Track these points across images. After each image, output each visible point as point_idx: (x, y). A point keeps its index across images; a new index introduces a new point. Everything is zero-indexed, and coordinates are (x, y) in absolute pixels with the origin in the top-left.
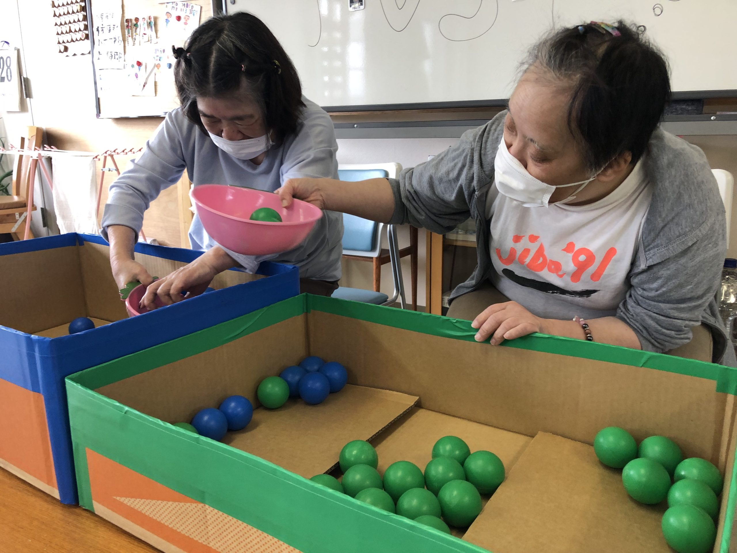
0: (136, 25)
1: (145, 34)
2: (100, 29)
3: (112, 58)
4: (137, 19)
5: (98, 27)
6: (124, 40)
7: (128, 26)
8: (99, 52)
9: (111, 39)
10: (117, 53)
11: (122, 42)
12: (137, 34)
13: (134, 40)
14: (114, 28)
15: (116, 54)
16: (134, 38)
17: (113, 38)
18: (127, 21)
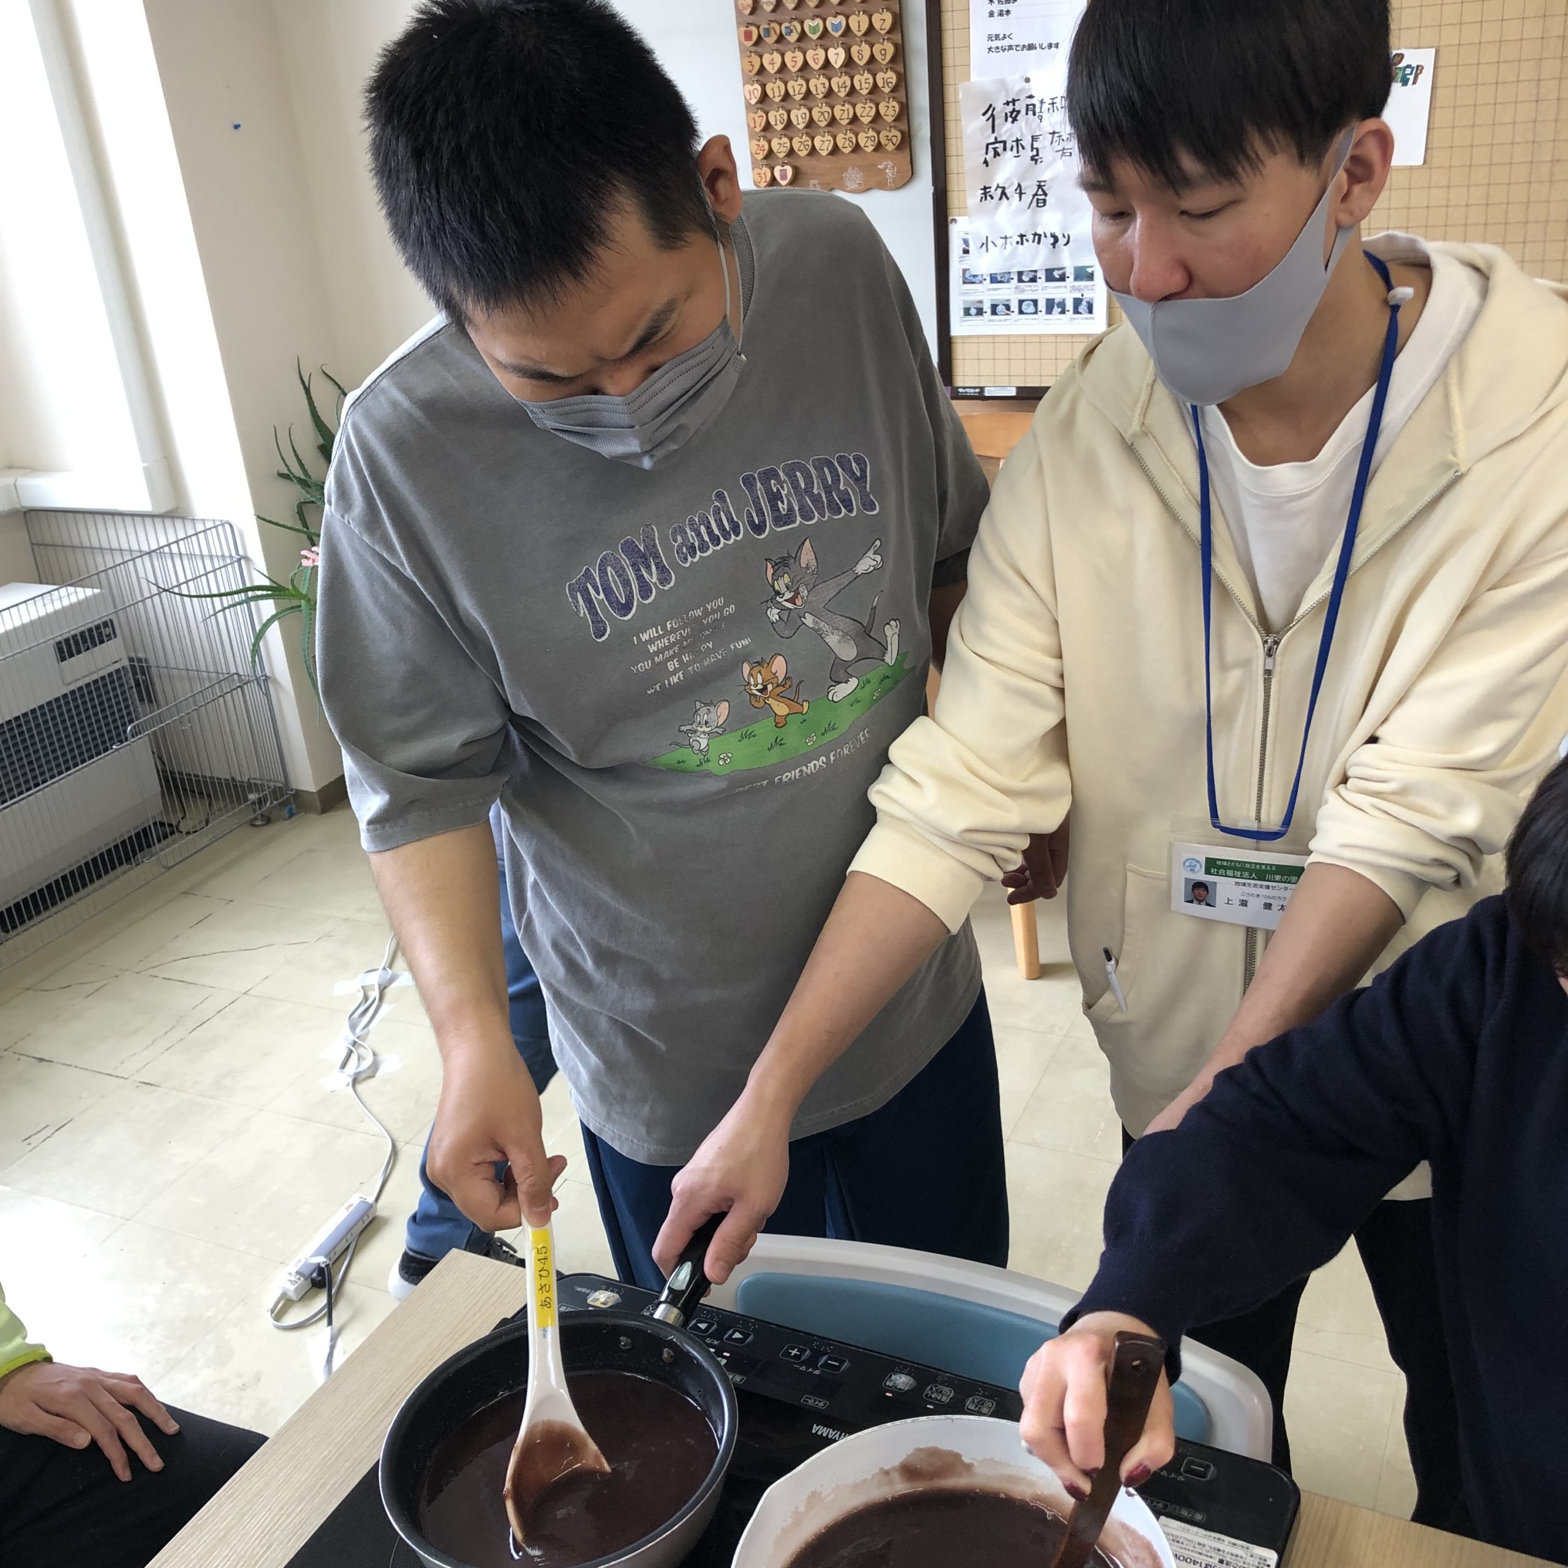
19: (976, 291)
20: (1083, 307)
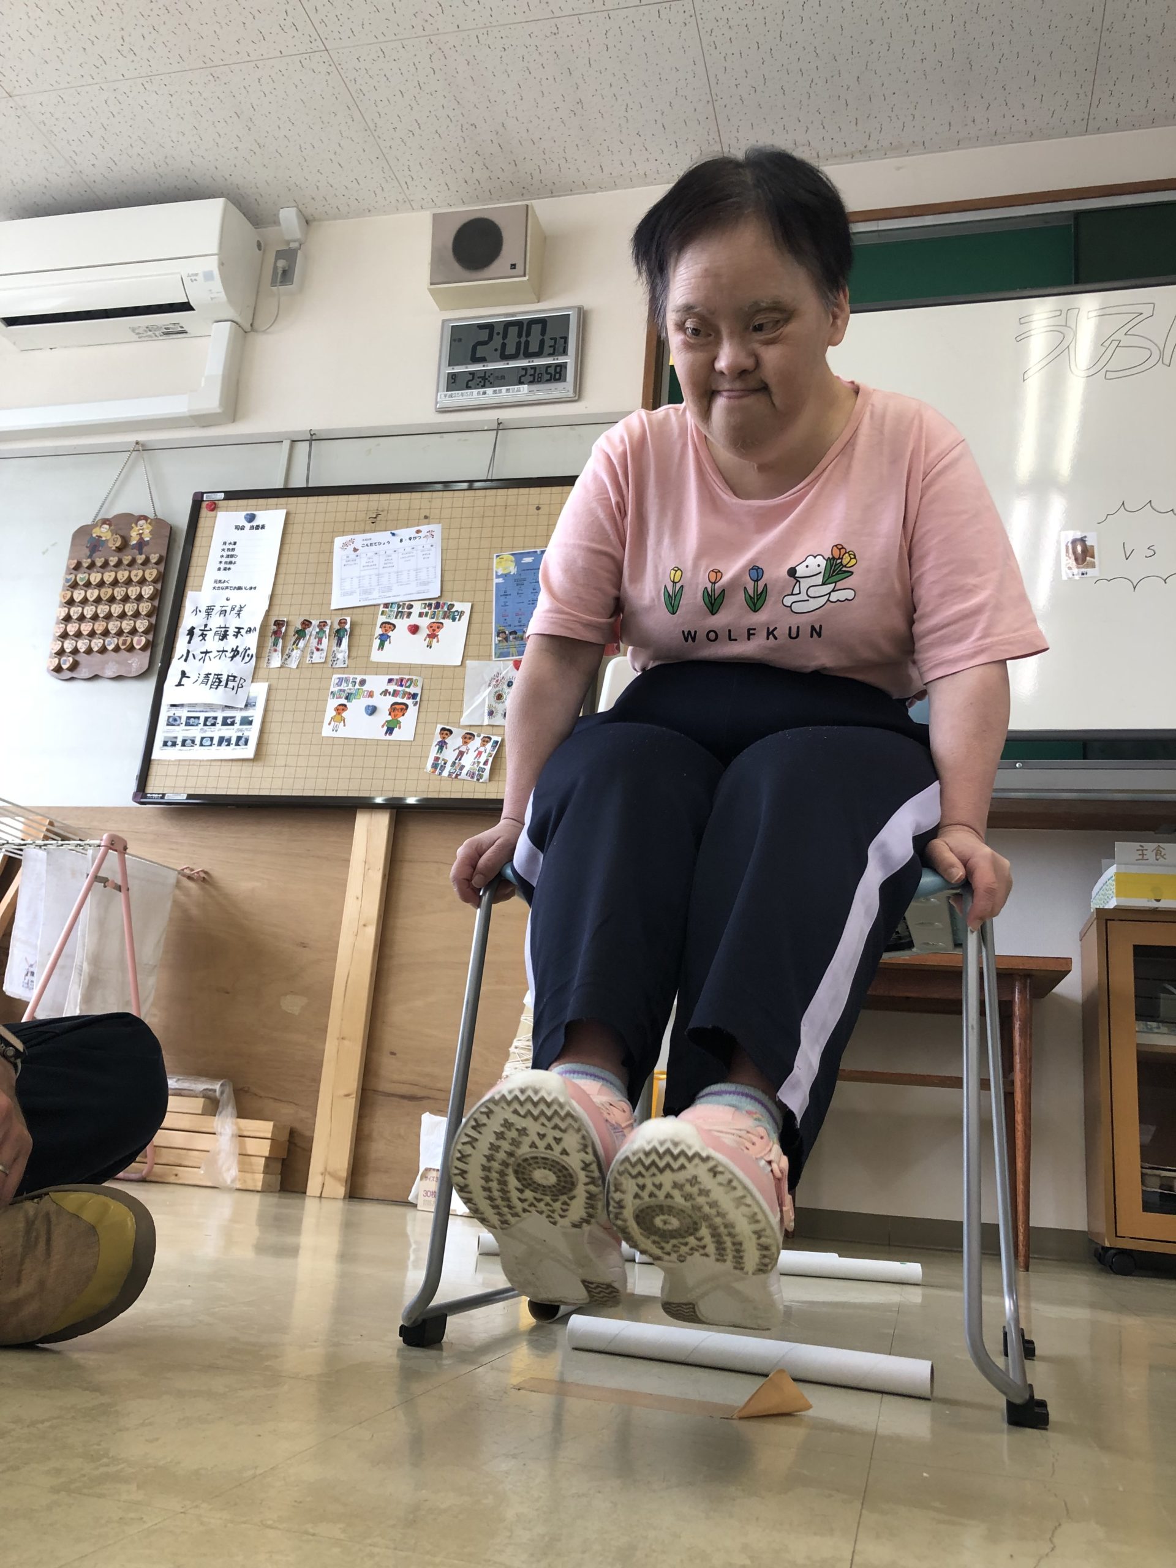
0: (300, 634)
1: (318, 650)
2: (197, 632)
3: (218, 685)
4: (307, 624)
5: (193, 628)
6: (259, 656)
7: (276, 633)
8: (183, 674)
9: (227, 651)
10: (235, 677)
11: (254, 659)
12: (297, 649)
13: (285, 656)
14: (238, 632)
15: (232, 678)
16: (287, 652)
17: (230, 650)
18: (279, 624)
19: (174, 731)
20: (242, 741)
